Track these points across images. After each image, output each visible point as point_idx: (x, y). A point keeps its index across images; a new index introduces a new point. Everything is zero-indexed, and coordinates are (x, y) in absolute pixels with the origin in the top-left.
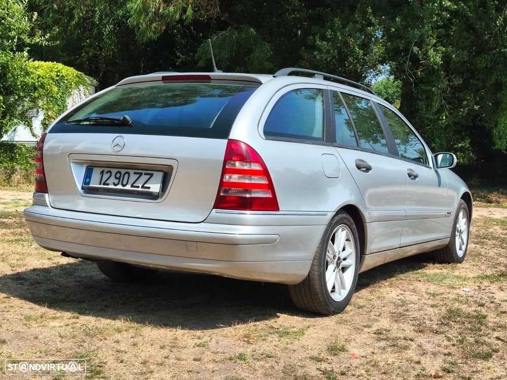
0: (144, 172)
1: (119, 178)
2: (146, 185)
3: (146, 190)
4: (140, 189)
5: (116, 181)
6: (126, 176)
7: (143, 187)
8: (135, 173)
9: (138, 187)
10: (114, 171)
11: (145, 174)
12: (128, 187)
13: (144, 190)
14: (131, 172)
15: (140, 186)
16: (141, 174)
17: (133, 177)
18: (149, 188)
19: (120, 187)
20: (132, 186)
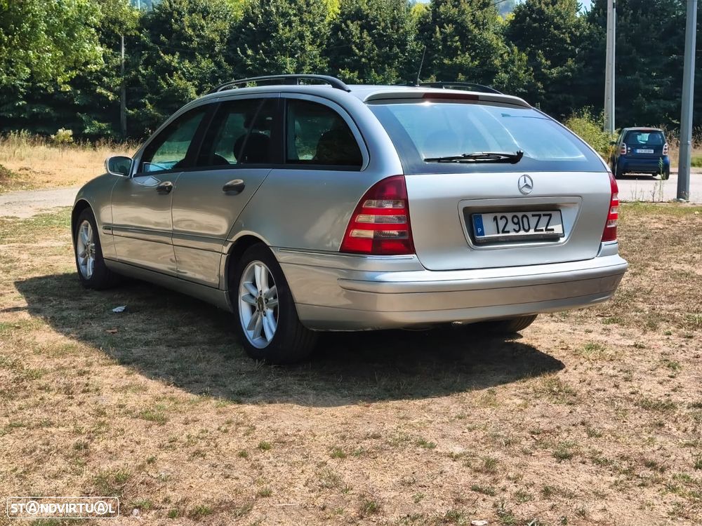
0: (542, 213)
1: (518, 223)
2: (549, 228)
3: (551, 232)
4: (544, 232)
5: (517, 227)
6: (525, 220)
7: (547, 230)
8: (533, 216)
9: (542, 230)
10: (509, 216)
11: (544, 215)
12: (532, 232)
13: (549, 232)
14: (529, 214)
15: (544, 228)
16: (540, 216)
17: (533, 221)
18: (553, 230)
19: (522, 233)
20: (536, 230)
